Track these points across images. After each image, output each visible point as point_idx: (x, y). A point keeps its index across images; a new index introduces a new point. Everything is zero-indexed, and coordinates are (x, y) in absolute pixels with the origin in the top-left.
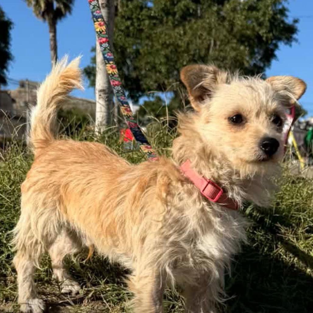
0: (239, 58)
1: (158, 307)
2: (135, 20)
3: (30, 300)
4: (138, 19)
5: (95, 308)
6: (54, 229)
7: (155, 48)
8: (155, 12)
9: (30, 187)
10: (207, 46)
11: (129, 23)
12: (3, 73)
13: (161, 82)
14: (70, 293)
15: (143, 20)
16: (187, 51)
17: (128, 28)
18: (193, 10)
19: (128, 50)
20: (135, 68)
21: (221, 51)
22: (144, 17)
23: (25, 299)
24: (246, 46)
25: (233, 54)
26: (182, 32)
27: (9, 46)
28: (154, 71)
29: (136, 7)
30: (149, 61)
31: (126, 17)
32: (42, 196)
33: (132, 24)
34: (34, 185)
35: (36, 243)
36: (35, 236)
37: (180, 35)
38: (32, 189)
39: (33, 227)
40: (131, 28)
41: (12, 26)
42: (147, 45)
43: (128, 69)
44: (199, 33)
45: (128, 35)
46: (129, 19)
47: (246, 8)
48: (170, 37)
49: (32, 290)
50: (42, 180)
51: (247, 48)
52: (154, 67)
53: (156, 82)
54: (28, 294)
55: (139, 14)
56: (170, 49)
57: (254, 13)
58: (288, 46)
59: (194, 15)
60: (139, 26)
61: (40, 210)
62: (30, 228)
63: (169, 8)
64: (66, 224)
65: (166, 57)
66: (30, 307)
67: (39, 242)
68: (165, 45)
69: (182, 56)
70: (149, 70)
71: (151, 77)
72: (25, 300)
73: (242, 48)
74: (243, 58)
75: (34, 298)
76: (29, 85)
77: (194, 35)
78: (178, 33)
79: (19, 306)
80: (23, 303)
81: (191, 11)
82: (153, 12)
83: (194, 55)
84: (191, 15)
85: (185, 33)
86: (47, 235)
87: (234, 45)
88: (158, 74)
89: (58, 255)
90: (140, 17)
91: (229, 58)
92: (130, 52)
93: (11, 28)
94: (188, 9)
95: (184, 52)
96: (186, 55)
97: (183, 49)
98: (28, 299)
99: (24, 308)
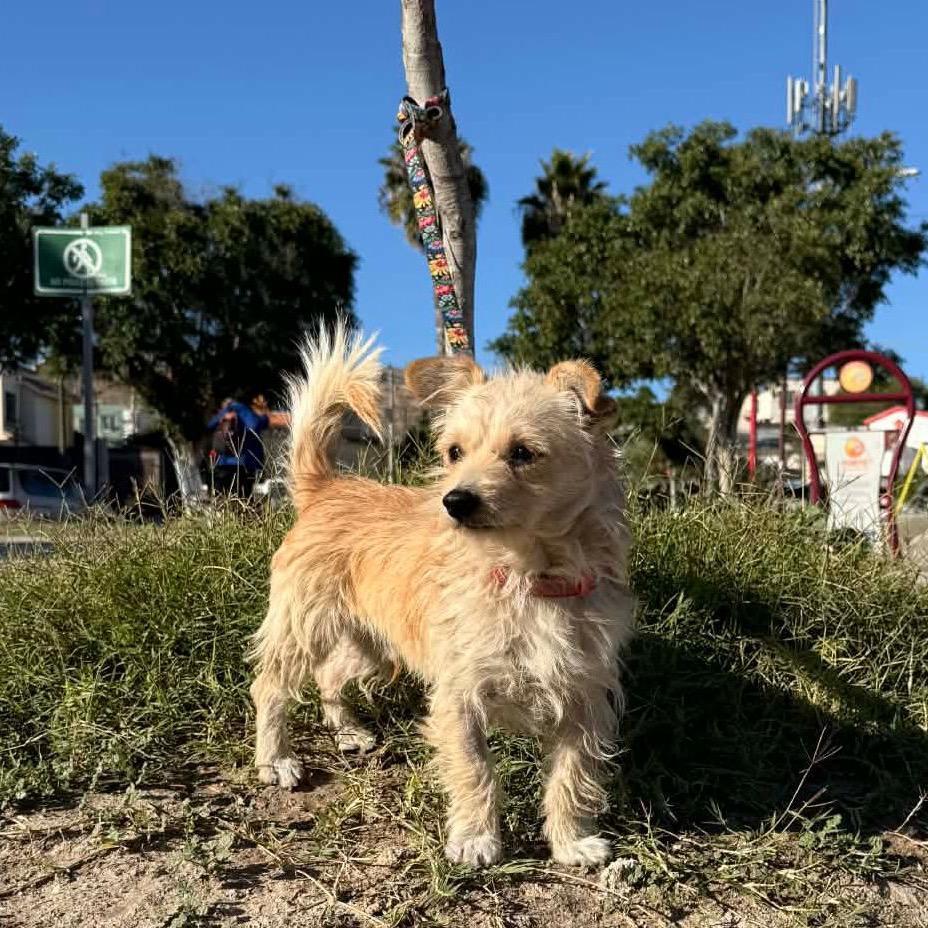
0: (802, 304)
2: (594, 242)
3: (277, 760)
4: (601, 239)
7: (631, 297)
8: (634, 224)
9: (292, 559)
10: (737, 287)
11: (582, 248)
13: (646, 359)
15: (610, 240)
16: (697, 297)
17: (580, 256)
18: (711, 213)
19: (581, 301)
20: (595, 336)
21: (767, 292)
22: (611, 234)
23: (268, 759)
24: (816, 280)
25: (791, 297)
26: (686, 261)
28: (630, 337)
29: (595, 216)
30: (620, 319)
31: (577, 237)
32: (315, 574)
33: (588, 251)
34: (301, 555)
35: (300, 656)
36: (299, 643)
37: (683, 267)
38: (298, 562)
39: (295, 628)
40: (586, 258)
42: (615, 290)
43: (581, 339)
44: (720, 260)
45: (583, 272)
46: (582, 239)
47: (819, 204)
48: (663, 272)
49: (282, 743)
50: (318, 547)
51: (820, 284)
52: (630, 332)
53: (635, 360)
54: (273, 749)
55: (602, 230)
56: (662, 296)
57: (835, 213)
58: (909, 276)
59: (714, 224)
60: (602, 251)
62: (289, 630)
63: (662, 213)
64: (354, 621)
65: (655, 311)
66: (277, 773)
67: (304, 654)
68: (652, 289)
69: (687, 308)
70: (621, 338)
71: (625, 352)
73: (809, 283)
74: (811, 305)
75: (284, 757)
77: (712, 266)
78: (678, 263)
80: (264, 766)
81: (707, 216)
82: (631, 224)
83: (710, 305)
84: (705, 225)
85: (692, 263)
86: (319, 643)
87: (792, 280)
88: (639, 345)
89: (333, 682)
90: (604, 234)
91: (783, 305)
92: (585, 306)
94: (700, 213)
95: (691, 298)
96: (694, 304)
97: (688, 294)
98: (274, 758)
99: (265, 775)
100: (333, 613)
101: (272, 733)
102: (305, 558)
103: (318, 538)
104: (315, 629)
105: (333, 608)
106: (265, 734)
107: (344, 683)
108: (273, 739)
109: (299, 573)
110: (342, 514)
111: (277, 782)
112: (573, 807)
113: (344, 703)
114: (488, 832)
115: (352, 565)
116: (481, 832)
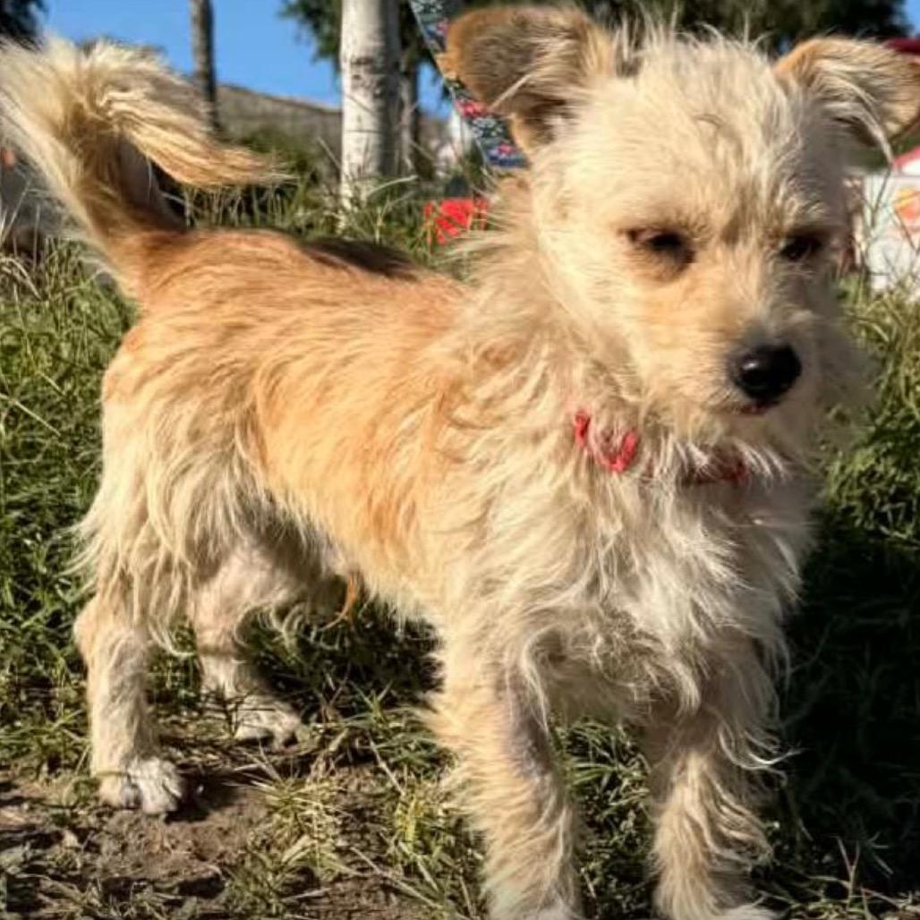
3: (135, 762)
5: (353, 788)
6: (228, 519)
9: (144, 380)
14: (268, 739)
23: (116, 760)
32: (189, 409)
34: (160, 372)
35: (168, 567)
36: (164, 541)
49: (140, 730)
54: (126, 742)
61: (179, 455)
66: (135, 786)
67: (176, 561)
72: (114, 764)
75: (147, 757)
79: (94, 785)
80: (110, 774)
86: (203, 542)
98: (127, 759)
99: (112, 791)
100: (226, 485)
101: (122, 711)
102: (168, 378)
103: (191, 340)
104: (193, 515)
105: (225, 475)
106: (105, 714)
107: (241, 617)
108: (124, 723)
110: (235, 292)
111: (136, 804)
112: (708, 855)
113: (241, 653)
114: (560, 902)
115: (257, 389)
116: (549, 904)
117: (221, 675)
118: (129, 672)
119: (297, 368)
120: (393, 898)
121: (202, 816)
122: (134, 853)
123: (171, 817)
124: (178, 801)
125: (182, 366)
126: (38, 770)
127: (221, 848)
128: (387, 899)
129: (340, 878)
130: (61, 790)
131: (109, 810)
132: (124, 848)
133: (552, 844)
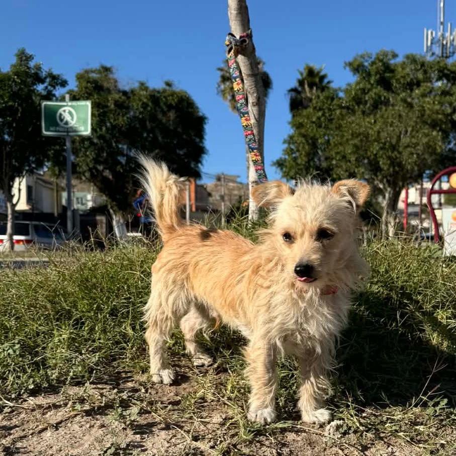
0: (431, 143)
1: (271, 375)
2: (326, 111)
3: (161, 371)
4: (330, 110)
6: (183, 305)
7: (345, 139)
8: (346, 102)
9: (161, 268)
10: (398, 134)
11: (320, 114)
12: (198, 167)
13: (352, 171)
15: (334, 110)
16: (378, 140)
17: (319, 118)
18: (385, 97)
19: (320, 141)
20: (326, 159)
21: (413, 137)
22: (335, 107)
23: (156, 370)
24: (438, 132)
25: (425, 140)
26: (373, 121)
27: (204, 141)
28: (344, 160)
29: (327, 98)
30: (339, 151)
31: (318, 108)
33: (323, 115)
34: (165, 265)
35: (167, 319)
36: (166, 312)
37: (371, 124)
38: (163, 270)
39: (164, 303)
40: (322, 119)
41: (206, 121)
42: (337, 135)
43: (319, 160)
44: (390, 120)
45: (320, 126)
46: (320, 109)
47: (439, 93)
48: (361, 126)
49: (163, 362)
50: (173, 261)
51: (440, 133)
52: (344, 157)
53: (346, 171)
54: (159, 366)
55: (330, 105)
56: (359, 139)
57: (448, 97)
59: (386, 103)
60: (330, 116)
61: (170, 288)
62: (161, 305)
63: (360, 96)
65: (355, 146)
66: (161, 377)
67: (169, 317)
68: (354, 135)
69: (373, 145)
70: (339, 160)
71: (341, 167)
73: (434, 133)
74: (435, 144)
75: (165, 369)
76: (224, 178)
77: (385, 123)
78: (368, 122)
80: (155, 374)
81: (383, 98)
82: (344, 102)
83: (385, 144)
84: (381, 103)
85: (375, 122)
86: (176, 311)
87: (426, 131)
88: (348, 164)
89: (189, 331)
90: (331, 107)
91: (421, 144)
92: (321, 143)
93: (205, 123)
94: (380, 97)
95: (375, 140)
96: (376, 143)
97: (373, 138)
98: (159, 370)
99: (155, 379)
100: (183, 296)
101: (158, 357)
102: (167, 267)
103: (173, 257)
104: (173, 304)
105: (182, 293)
106: (154, 358)
107: (195, 332)
108: (158, 360)
109: (165, 275)
110: (185, 244)
111: (162, 382)
112: (314, 392)
113: (196, 342)
114: (270, 407)
115: (190, 270)
116: (266, 407)
117: (191, 348)
118: (159, 347)
119: (202, 263)
120: (226, 406)
121: (180, 385)
122: (159, 394)
123: (171, 385)
124: (173, 380)
125: (170, 264)
126: (139, 373)
127: (183, 393)
128: (224, 407)
129: (213, 401)
130: (144, 378)
131: (153, 384)
132: (157, 393)
133: (271, 391)
